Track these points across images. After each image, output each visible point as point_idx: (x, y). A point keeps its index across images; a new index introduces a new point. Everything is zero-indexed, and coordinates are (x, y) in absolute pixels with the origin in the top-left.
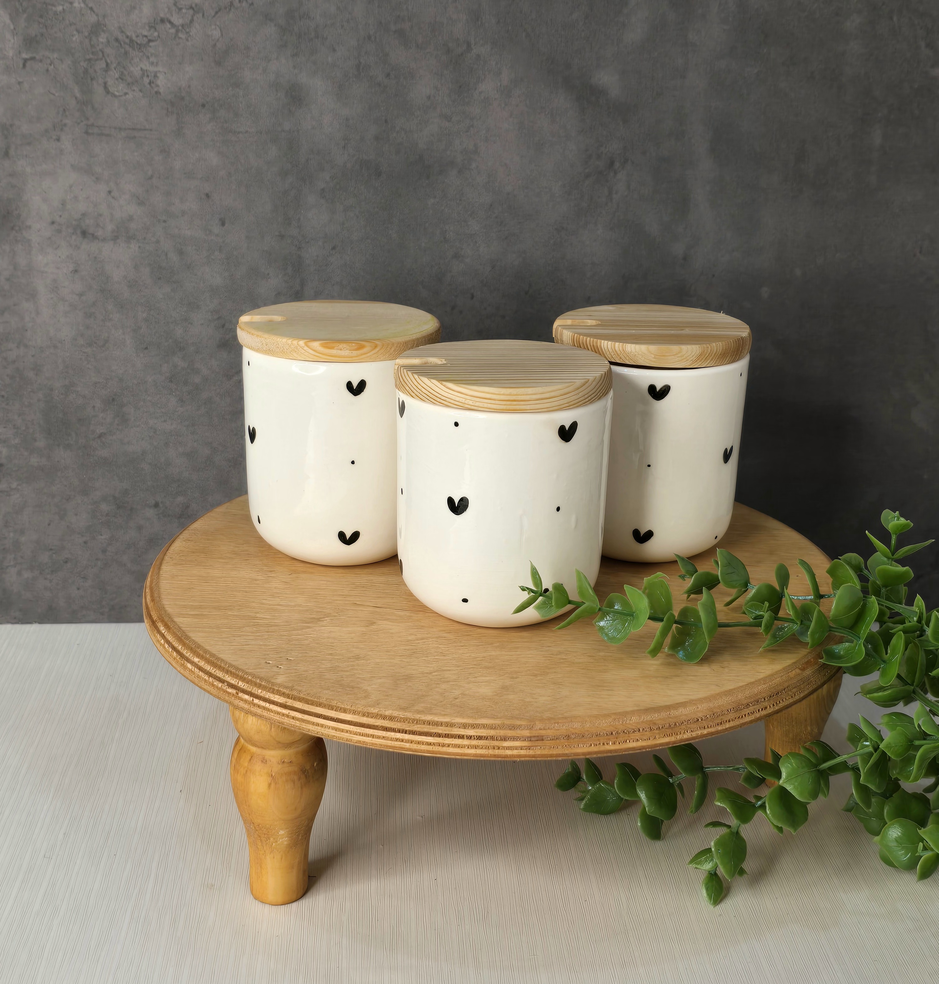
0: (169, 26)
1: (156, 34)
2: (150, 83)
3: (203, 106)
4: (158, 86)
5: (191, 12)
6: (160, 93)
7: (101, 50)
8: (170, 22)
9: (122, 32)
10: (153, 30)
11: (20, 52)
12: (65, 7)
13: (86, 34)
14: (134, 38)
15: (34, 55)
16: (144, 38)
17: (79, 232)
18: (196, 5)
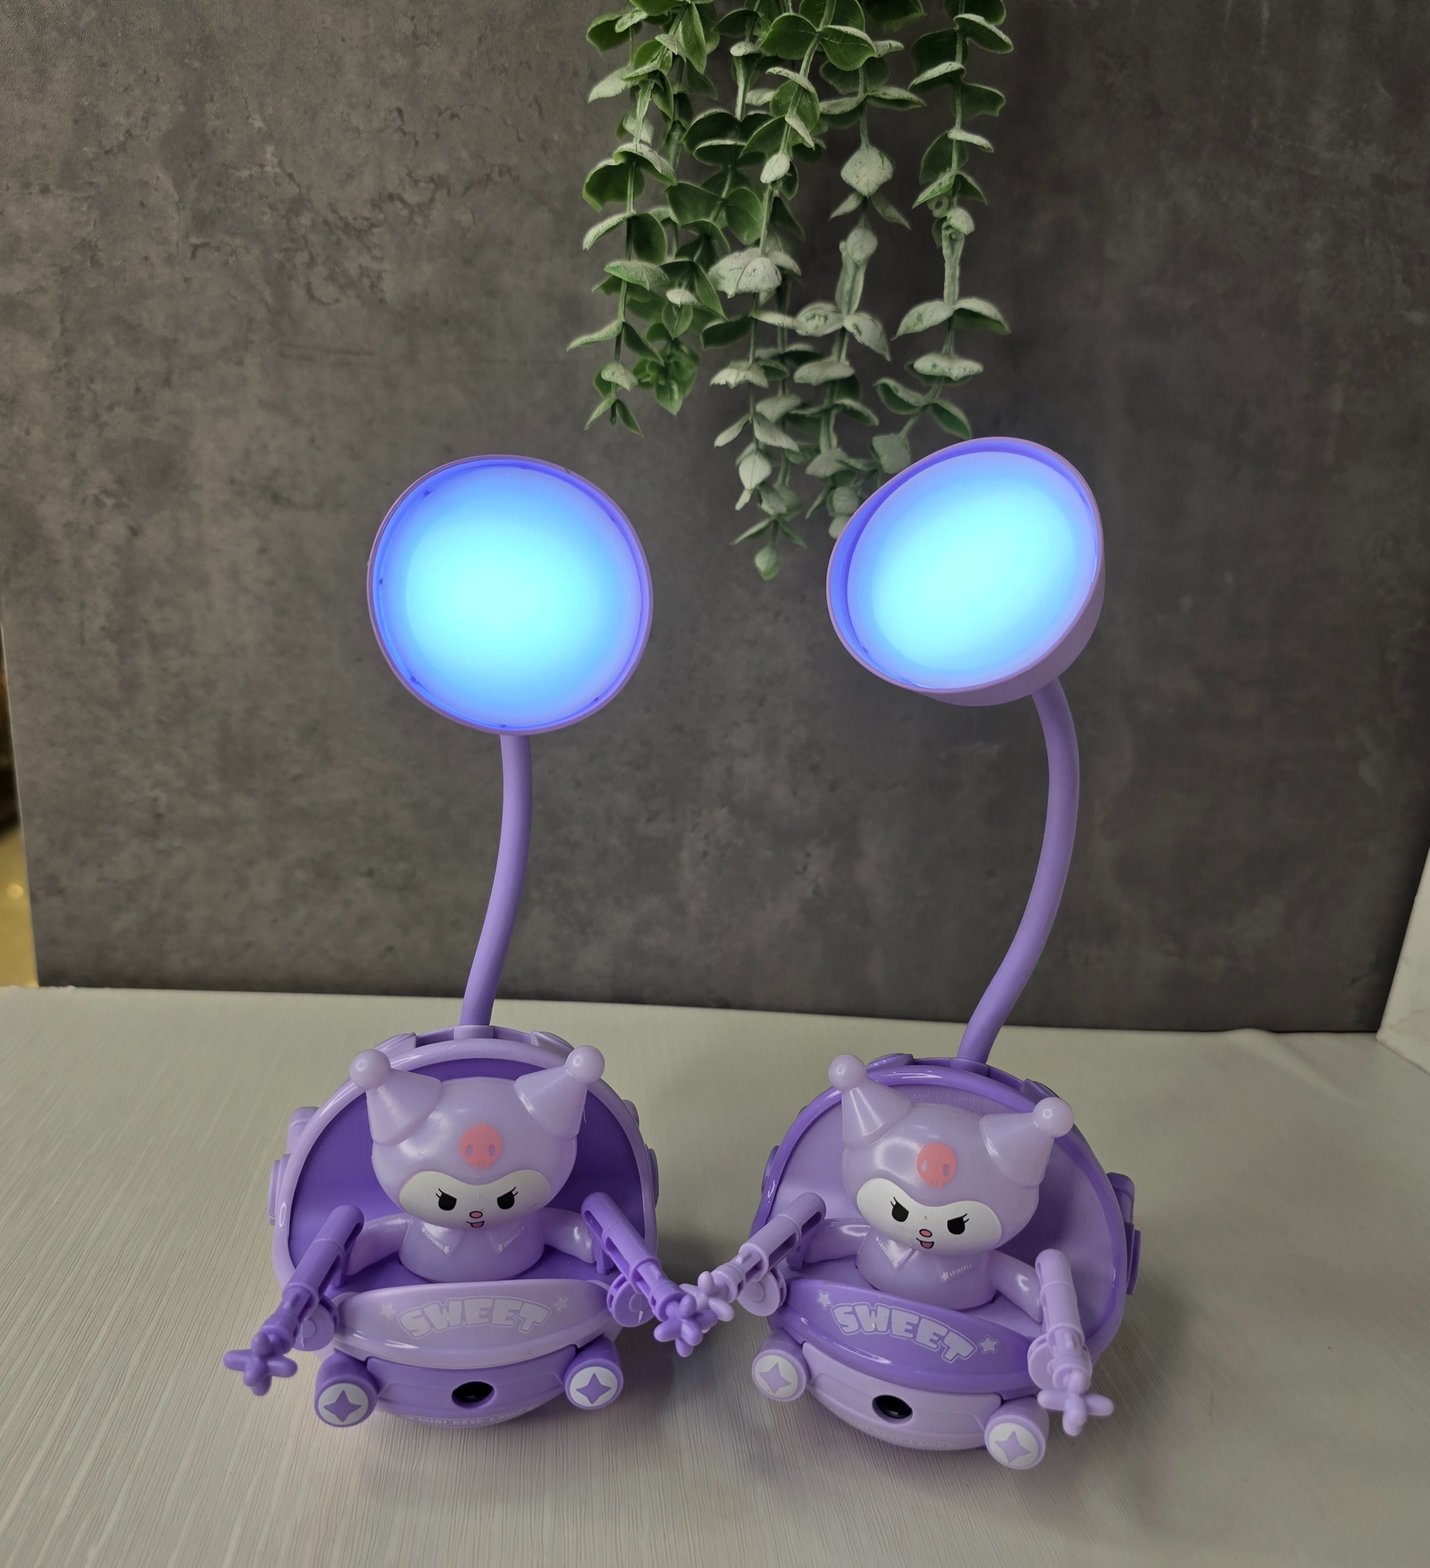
0: (398, 205)
1: (381, 216)
2: (373, 286)
3: (446, 322)
4: (382, 291)
5: (432, 186)
6: (385, 301)
7: (303, 237)
8: (402, 200)
9: (334, 212)
10: (377, 210)
11: (187, 236)
12: (253, 172)
13: (283, 212)
14: (351, 220)
15: (207, 240)
16: (365, 223)
17: (268, 495)
18: (439, 176)
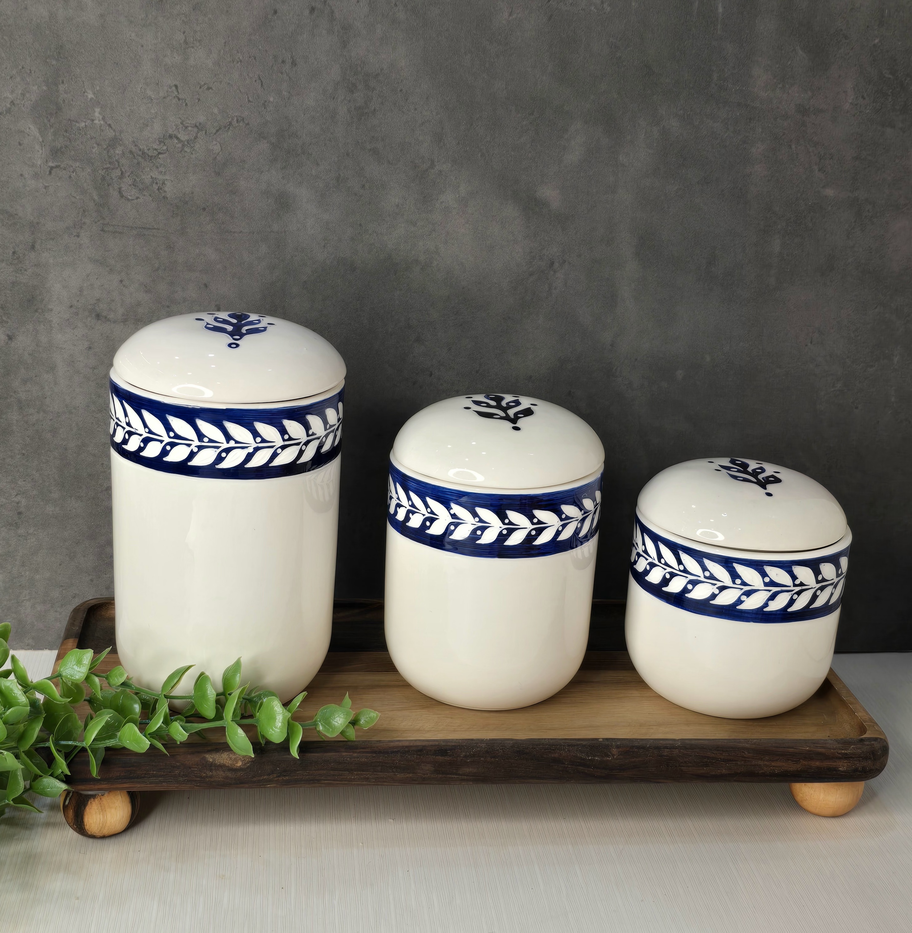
0: (176, 141)
1: (165, 148)
2: (158, 189)
3: (204, 209)
4: (165, 192)
5: (196, 130)
6: (167, 198)
7: (116, 161)
8: (177, 138)
9: (136, 145)
10: (162, 144)
11: (47, 161)
12: (86, 124)
13: (105, 147)
14: (146, 151)
15: (60, 164)
16: (155, 151)
17: (93, 315)
18: (200, 124)
